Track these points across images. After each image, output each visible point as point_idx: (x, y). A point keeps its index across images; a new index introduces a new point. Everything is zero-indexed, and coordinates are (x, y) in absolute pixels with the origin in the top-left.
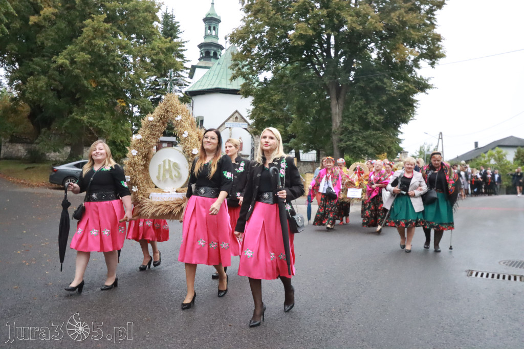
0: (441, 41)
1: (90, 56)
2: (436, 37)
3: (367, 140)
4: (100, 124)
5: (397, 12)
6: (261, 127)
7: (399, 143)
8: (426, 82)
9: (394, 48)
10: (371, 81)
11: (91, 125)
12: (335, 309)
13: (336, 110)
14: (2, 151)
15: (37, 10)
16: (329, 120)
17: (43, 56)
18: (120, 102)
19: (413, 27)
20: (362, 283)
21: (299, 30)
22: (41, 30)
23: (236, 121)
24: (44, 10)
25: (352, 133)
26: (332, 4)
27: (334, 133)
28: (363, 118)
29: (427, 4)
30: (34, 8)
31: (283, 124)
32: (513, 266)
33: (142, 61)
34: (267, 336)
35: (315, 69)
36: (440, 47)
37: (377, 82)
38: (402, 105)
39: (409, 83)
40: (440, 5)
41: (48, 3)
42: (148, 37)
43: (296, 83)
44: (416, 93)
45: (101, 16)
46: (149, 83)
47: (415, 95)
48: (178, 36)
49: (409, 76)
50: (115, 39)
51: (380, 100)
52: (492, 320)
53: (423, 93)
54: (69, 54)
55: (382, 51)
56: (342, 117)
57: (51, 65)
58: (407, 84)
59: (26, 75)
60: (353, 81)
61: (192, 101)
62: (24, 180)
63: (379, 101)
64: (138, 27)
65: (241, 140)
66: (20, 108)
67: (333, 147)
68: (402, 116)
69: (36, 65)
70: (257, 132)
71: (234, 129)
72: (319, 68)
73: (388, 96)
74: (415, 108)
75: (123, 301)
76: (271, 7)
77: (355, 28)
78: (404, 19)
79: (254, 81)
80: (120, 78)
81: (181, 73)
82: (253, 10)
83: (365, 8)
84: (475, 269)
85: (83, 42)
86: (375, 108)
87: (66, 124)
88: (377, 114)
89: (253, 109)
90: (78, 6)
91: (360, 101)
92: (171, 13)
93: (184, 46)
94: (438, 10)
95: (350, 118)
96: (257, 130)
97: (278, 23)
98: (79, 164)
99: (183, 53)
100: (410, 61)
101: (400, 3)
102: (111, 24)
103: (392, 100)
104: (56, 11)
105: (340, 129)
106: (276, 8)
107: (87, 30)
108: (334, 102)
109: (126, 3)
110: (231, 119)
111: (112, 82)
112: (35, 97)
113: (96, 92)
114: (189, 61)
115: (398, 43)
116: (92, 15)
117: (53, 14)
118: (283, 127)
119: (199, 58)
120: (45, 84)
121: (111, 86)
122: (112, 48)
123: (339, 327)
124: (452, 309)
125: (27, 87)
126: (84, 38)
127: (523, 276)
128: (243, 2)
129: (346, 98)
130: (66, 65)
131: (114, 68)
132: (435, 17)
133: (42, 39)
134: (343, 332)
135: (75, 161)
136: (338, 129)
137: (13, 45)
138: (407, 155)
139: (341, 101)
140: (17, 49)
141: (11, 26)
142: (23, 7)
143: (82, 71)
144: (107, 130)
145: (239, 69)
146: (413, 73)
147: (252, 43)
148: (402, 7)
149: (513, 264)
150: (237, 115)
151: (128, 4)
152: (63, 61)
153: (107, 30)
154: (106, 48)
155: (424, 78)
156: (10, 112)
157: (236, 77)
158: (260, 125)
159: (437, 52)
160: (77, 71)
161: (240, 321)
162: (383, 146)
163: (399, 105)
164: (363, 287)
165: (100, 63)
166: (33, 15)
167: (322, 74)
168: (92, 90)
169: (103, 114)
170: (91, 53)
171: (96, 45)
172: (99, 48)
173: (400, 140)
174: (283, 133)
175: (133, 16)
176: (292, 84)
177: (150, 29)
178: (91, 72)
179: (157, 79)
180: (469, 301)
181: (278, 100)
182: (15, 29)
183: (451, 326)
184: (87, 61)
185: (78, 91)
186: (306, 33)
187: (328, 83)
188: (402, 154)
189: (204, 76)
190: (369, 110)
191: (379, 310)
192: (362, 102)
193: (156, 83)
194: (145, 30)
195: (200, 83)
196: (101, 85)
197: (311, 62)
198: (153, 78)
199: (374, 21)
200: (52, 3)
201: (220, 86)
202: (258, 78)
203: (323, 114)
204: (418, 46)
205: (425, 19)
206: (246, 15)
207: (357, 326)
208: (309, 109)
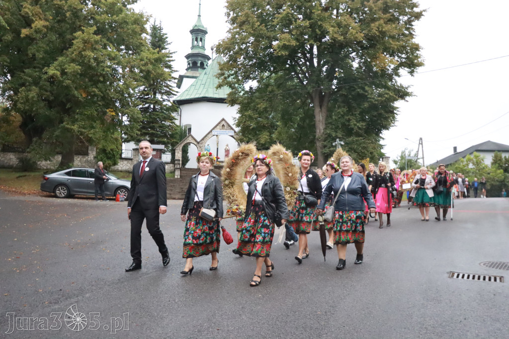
0: (419, 51)
1: (80, 67)
2: (415, 46)
3: (350, 146)
4: (91, 133)
5: (377, 23)
6: (247, 134)
7: (381, 148)
8: (406, 90)
9: (374, 57)
10: (352, 89)
11: (82, 134)
12: (321, 311)
13: (320, 118)
15: (28, 23)
16: (313, 127)
17: (35, 67)
18: (110, 111)
19: (393, 37)
21: (283, 40)
22: (32, 42)
23: (223, 129)
24: (35, 23)
25: (335, 139)
26: (315, 16)
27: (318, 139)
28: (345, 125)
29: (406, 15)
30: (25, 21)
31: (269, 132)
32: (493, 267)
33: (131, 71)
35: (299, 78)
36: (419, 56)
37: (359, 90)
38: (383, 112)
39: (389, 91)
40: (418, 16)
41: (39, 16)
42: (137, 48)
43: (281, 91)
44: (397, 100)
45: (91, 28)
46: (138, 93)
47: (395, 102)
48: (166, 47)
49: (390, 84)
50: (105, 50)
51: (362, 107)
52: (474, 321)
53: (403, 101)
54: (58, 65)
55: (363, 60)
56: (326, 124)
57: (43, 76)
58: (388, 92)
59: (17, 86)
60: (336, 90)
61: (180, 110)
62: (16, 188)
63: (360, 108)
64: (127, 38)
65: (227, 147)
66: (12, 118)
67: (317, 153)
68: (384, 123)
69: (28, 76)
71: (221, 137)
72: (302, 77)
73: (370, 103)
74: (395, 115)
75: (112, 307)
76: (255, 19)
77: (337, 38)
78: (384, 30)
79: (240, 90)
80: (109, 88)
81: (169, 83)
82: (238, 22)
83: (346, 19)
84: (457, 271)
85: (73, 53)
86: (357, 115)
87: (57, 133)
88: (360, 121)
89: (240, 117)
90: (69, 19)
91: (343, 109)
92: (159, 25)
93: (172, 57)
94: (416, 21)
95: (334, 125)
96: (243, 137)
97: (263, 34)
98: (70, 172)
99: (171, 63)
100: (390, 70)
101: (379, 14)
102: (100, 36)
103: (374, 107)
104: (47, 23)
105: (324, 136)
106: (260, 19)
107: (77, 42)
108: (317, 110)
109: (115, 16)
110: (218, 127)
111: (102, 92)
112: (27, 108)
113: (86, 102)
114: (177, 71)
115: (378, 52)
116: (83, 28)
117: (44, 26)
118: (268, 134)
119: (186, 68)
120: (37, 94)
121: (100, 95)
122: (101, 59)
123: (325, 329)
124: (435, 311)
125: (19, 98)
126: (75, 50)
127: (503, 277)
128: (229, 14)
129: (329, 106)
130: (57, 76)
131: (104, 77)
132: (413, 27)
133: (33, 51)
134: (328, 334)
135: (66, 169)
136: (321, 136)
137: (6, 58)
138: (388, 160)
140: (8, 61)
141: (2, 38)
142: (14, 20)
143: (73, 82)
144: (97, 139)
145: (225, 78)
146: (393, 81)
147: (238, 54)
148: (382, 18)
149: (493, 265)
150: (223, 123)
151: (117, 16)
152: (54, 72)
153: (96, 42)
154: (96, 59)
155: (404, 86)
156: (2, 122)
157: (222, 86)
158: (246, 132)
159: (416, 61)
160: (68, 82)
161: (228, 325)
162: (366, 152)
163: (380, 112)
164: (347, 290)
165: (90, 74)
166: (25, 28)
167: (305, 83)
168: (82, 100)
169: (93, 123)
170: (81, 64)
171: (86, 57)
172: (89, 59)
173: (382, 145)
174: (269, 140)
175: (122, 28)
176: (276, 92)
177: (139, 40)
178: (82, 83)
179: (146, 89)
180: (451, 302)
181: (263, 108)
182: (6, 41)
183: (433, 327)
184: (77, 72)
185: (69, 101)
186: (289, 44)
187: (311, 91)
188: (384, 159)
189: (191, 85)
190: (351, 117)
191: (364, 312)
192: (345, 109)
193: (145, 92)
194: (134, 42)
195: (187, 92)
196: (91, 95)
197: (295, 71)
198: (142, 88)
199: (355, 31)
200: (44, 16)
201: (207, 95)
202: (244, 87)
203: (307, 121)
204: (397, 55)
205: (404, 29)
206: (232, 27)
207: (341, 329)
208: (293, 117)
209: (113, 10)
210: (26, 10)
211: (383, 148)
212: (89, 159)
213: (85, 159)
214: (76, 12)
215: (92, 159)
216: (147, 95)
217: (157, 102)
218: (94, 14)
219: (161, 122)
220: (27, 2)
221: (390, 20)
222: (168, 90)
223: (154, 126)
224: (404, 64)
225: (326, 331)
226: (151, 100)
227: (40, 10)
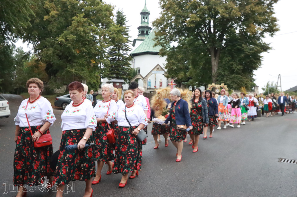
0: (276, 22)
1: (76, 37)
2: (274, 19)
3: (232, 80)
4: (81, 73)
5: (249, 6)
6: (171, 73)
7: (253, 81)
8: (268, 46)
9: (248, 26)
10: (234, 46)
11: (77, 74)
12: (194, 180)
13: (215, 63)
15: (48, 12)
16: (210, 69)
18: (92, 61)
19: (259, 14)
20: (214, 165)
21: (192, 18)
22: (50, 23)
23: (158, 70)
24: (51, 13)
25: (224, 76)
26: (211, 3)
27: (213, 76)
28: (230, 67)
29: (268, 0)
30: (46, 11)
31: (184, 72)
33: (104, 38)
35: (202, 40)
36: (276, 25)
37: (238, 46)
38: (253, 59)
40: (276, 1)
41: (53, 8)
42: (108, 24)
43: (191, 48)
45: (82, 14)
46: (109, 50)
47: (261, 53)
48: (125, 23)
49: (258, 42)
50: (89, 27)
51: (240, 56)
52: (285, 189)
53: (266, 52)
54: (65, 36)
55: (241, 29)
56: (218, 67)
57: (55, 42)
58: (256, 47)
59: (42, 48)
60: (225, 46)
61: (134, 59)
64: (102, 19)
65: (161, 81)
66: (40, 65)
68: (254, 66)
69: (47, 42)
71: (157, 75)
72: (204, 39)
73: (245, 54)
74: (261, 61)
76: (176, 6)
77: (224, 16)
78: (254, 10)
79: (167, 47)
80: (92, 48)
81: (127, 44)
82: (167, 8)
83: (230, 4)
84: (284, 158)
85: (72, 29)
86: (237, 61)
87: (63, 74)
88: (239, 65)
89: (167, 63)
90: (69, 9)
91: (228, 58)
92: (121, 11)
93: (128, 29)
94: (275, 4)
95: (223, 67)
96: (169, 75)
97: (180, 14)
99: (128, 32)
100: (258, 34)
102: (87, 18)
103: (247, 56)
104: (58, 12)
105: (217, 74)
106: (178, 6)
107: (74, 23)
108: (213, 59)
109: (95, 7)
110: (155, 69)
111: (88, 51)
112: (47, 60)
113: (79, 56)
114: (131, 37)
115: (250, 23)
116: (77, 14)
117: (56, 14)
118: (184, 73)
119: (138, 35)
120: (52, 52)
122: (87, 31)
124: (263, 182)
125: (43, 54)
126: (73, 27)
128: (161, 3)
129: (220, 56)
130: (63, 42)
131: (89, 42)
132: (273, 7)
133: (50, 28)
136: (215, 74)
137: (36, 32)
138: (258, 88)
140: (37, 34)
141: (34, 21)
142: (41, 11)
143: (72, 45)
144: (85, 77)
145: (159, 41)
146: (260, 40)
147: (166, 26)
148: (252, 3)
150: (158, 66)
151: (96, 7)
152: (61, 39)
153: (84, 22)
154: (84, 31)
155: (267, 44)
156: (35, 67)
157: (157, 45)
158: (171, 72)
159: (274, 28)
162: (242, 83)
163: (251, 59)
164: (214, 167)
165: (81, 40)
166: (46, 15)
167: (206, 42)
168: (77, 55)
169: (83, 68)
170: (77, 35)
171: (79, 30)
172: (81, 32)
173: (254, 79)
174: (184, 77)
175: (99, 13)
176: (189, 48)
177: (109, 20)
178: (77, 45)
179: (114, 48)
180: (274, 177)
181: (181, 58)
182: (36, 23)
183: (259, 192)
184: (74, 39)
185: (70, 55)
186: (195, 20)
187: (209, 48)
188: (255, 88)
189: (140, 45)
190: (233, 63)
191: (219, 181)
192: (230, 58)
193: (113, 50)
194: (106, 21)
195: (138, 49)
196: (82, 52)
197: (200, 36)
198: (112, 47)
199: (236, 11)
200: (56, 8)
201: (149, 51)
202: (169, 46)
203: (207, 65)
204: (263, 25)
205: (267, 9)
206: (162, 10)
207: (203, 191)
208: (199, 63)
209: (94, 4)
210: (47, 5)
211: (255, 81)
214: (73, 5)
216: (115, 51)
217: (122, 55)
218: (83, 6)
219: (123, 66)
220: (47, 1)
221: (258, 4)
222: (126, 48)
223: (118, 69)
224: (267, 30)
225: (194, 191)
226: (117, 54)
227: (54, 5)
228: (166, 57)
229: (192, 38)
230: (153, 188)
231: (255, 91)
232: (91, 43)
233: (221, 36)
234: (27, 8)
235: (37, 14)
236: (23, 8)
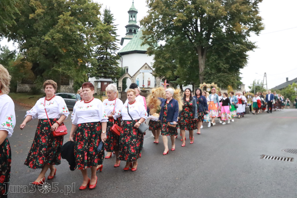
0: (261, 21)
1: (62, 35)
2: (259, 18)
3: (219, 79)
4: (68, 73)
5: (235, 5)
6: (159, 72)
7: (240, 79)
8: (253, 44)
9: (234, 26)
10: (221, 44)
11: (64, 73)
12: (178, 178)
13: (202, 62)
14: (18, 89)
15: (33, 10)
16: (198, 68)
17: (37, 36)
18: (79, 60)
19: (245, 13)
20: (198, 163)
21: (179, 17)
22: (36, 21)
23: (146, 69)
24: (37, 11)
25: (211, 75)
26: (197, 2)
27: (200, 75)
28: (217, 66)
31: (172, 71)
32: (289, 152)
33: (91, 37)
34: (135, 193)
35: (189, 39)
36: (261, 23)
37: (224, 45)
38: (239, 58)
41: (39, 7)
42: (95, 23)
43: (178, 47)
44: (247, 51)
45: (68, 13)
46: (97, 49)
47: (247, 52)
48: (113, 22)
49: (244, 41)
50: (76, 26)
52: (266, 184)
53: (251, 51)
54: (50, 34)
55: (228, 27)
56: (205, 66)
57: (41, 41)
58: (242, 46)
59: (28, 47)
60: (211, 45)
61: (121, 58)
62: (28, 104)
63: (226, 56)
64: (89, 18)
65: (149, 80)
66: (25, 65)
67: (200, 83)
68: (240, 64)
69: (33, 41)
70: (156, 75)
71: (145, 74)
72: (192, 38)
73: (231, 53)
76: (162, 4)
77: (211, 15)
78: (239, 9)
79: (155, 46)
80: (79, 47)
81: (114, 43)
82: (154, 6)
83: (217, 3)
84: (266, 154)
85: (58, 27)
86: (224, 60)
87: (50, 73)
88: (225, 64)
89: (155, 62)
90: (55, 8)
91: (215, 56)
92: (109, 9)
93: (116, 27)
94: (260, 3)
95: (210, 66)
96: (156, 74)
97: (167, 13)
99: (116, 31)
100: (244, 33)
102: (73, 17)
103: (233, 55)
104: (44, 11)
105: (204, 73)
106: (165, 5)
107: (60, 21)
108: (200, 57)
109: (82, 5)
110: (143, 68)
111: (74, 49)
112: (33, 59)
113: (66, 55)
114: (119, 36)
115: (236, 22)
116: (63, 13)
117: (42, 12)
118: (171, 72)
119: (126, 33)
120: (39, 51)
121: (74, 51)
122: (74, 30)
123: (177, 188)
124: (245, 178)
125: (29, 53)
126: (59, 25)
127: (293, 158)
128: (148, 2)
129: (207, 55)
130: (49, 41)
131: (76, 41)
132: (258, 7)
133: (37, 26)
136: (202, 73)
137: (22, 31)
138: (244, 86)
139: (204, 57)
140: (23, 32)
141: (19, 20)
142: (26, 9)
143: (58, 44)
144: (73, 76)
145: (146, 39)
146: (246, 39)
147: (153, 25)
148: (238, 2)
150: (146, 65)
151: (83, 5)
152: (48, 38)
153: (71, 21)
154: (70, 30)
155: (252, 42)
156: (20, 67)
157: (144, 44)
158: (158, 71)
159: (260, 27)
160: (56, 44)
162: (229, 82)
163: (237, 58)
164: (198, 165)
165: (68, 39)
166: (31, 13)
167: (193, 41)
168: (64, 54)
169: (70, 67)
170: (63, 33)
171: (65, 29)
172: (67, 30)
173: (241, 78)
174: (171, 76)
175: (86, 12)
176: (176, 47)
177: (96, 19)
178: (63, 44)
179: (101, 47)
180: (256, 173)
181: (169, 57)
182: (21, 21)
183: (240, 188)
184: (60, 38)
185: (57, 55)
186: (182, 19)
187: (196, 46)
188: (242, 86)
189: (128, 44)
190: (220, 62)
191: (203, 179)
192: (216, 57)
193: (100, 48)
194: (93, 20)
195: (126, 48)
196: (69, 51)
197: (187, 35)
198: (99, 46)
199: (222, 10)
200: (42, 6)
201: (137, 49)
202: (157, 44)
203: (195, 64)
204: (248, 24)
205: (252, 8)
206: (150, 9)
207: (187, 188)
208: (186, 62)
209: (81, 2)
210: (32, 3)
211: (241, 79)
212: (70, 87)
213: (67, 87)
214: (60, 4)
215: (72, 87)
216: (102, 50)
217: (109, 54)
218: (70, 4)
219: (111, 65)
221: (243, 3)
222: (114, 47)
223: (106, 68)
224: (252, 29)
225: (177, 189)
226: (105, 53)
227: (40, 3)
228: (153, 56)
229: (179, 37)
230: (137, 186)
231: (242, 89)
232: (78, 42)
233: (208, 35)
234: (12, 6)
235: (23, 12)
236: (8, 6)
